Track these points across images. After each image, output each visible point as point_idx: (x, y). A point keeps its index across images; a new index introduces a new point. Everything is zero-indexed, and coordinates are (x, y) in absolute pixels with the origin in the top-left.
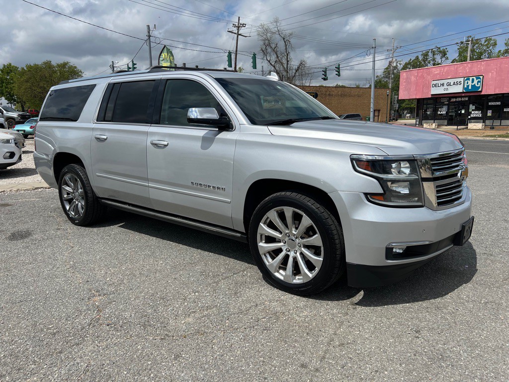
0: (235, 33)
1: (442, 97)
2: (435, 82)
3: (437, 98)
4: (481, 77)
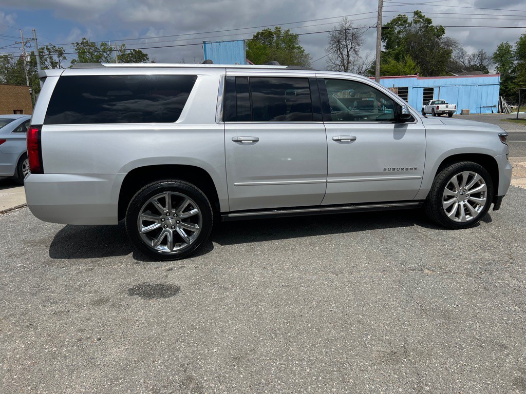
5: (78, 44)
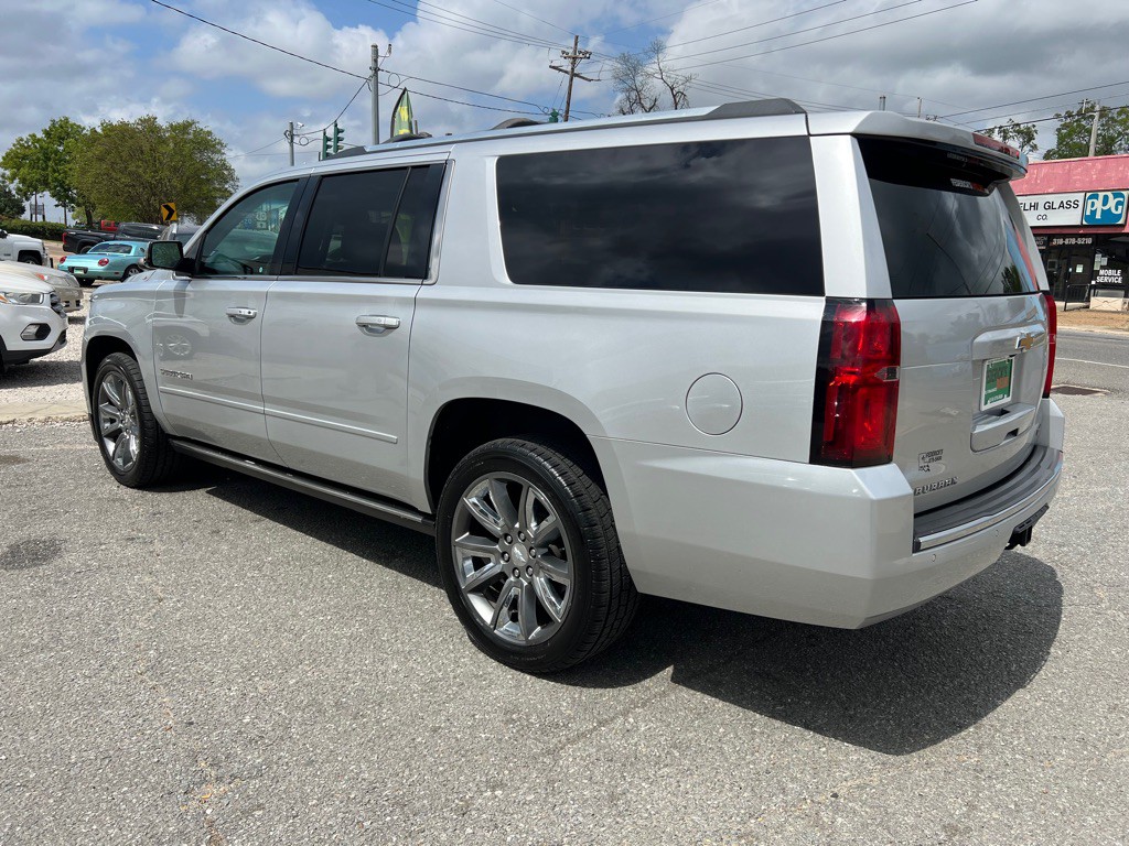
0: (566, 72)
4: (1125, 193)
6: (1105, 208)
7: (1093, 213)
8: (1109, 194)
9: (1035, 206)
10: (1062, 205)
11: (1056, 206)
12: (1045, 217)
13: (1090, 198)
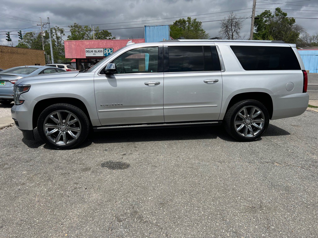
1: (92, 59)
2: (87, 50)
3: (89, 59)
4: (112, 49)
5: (72, 27)
6: (109, 52)
7: (106, 53)
8: (109, 49)
9: (92, 51)
10: (98, 51)
11: (97, 51)
12: (95, 54)
13: (105, 50)
